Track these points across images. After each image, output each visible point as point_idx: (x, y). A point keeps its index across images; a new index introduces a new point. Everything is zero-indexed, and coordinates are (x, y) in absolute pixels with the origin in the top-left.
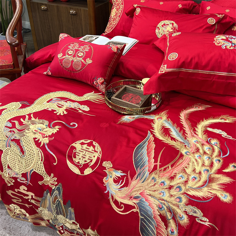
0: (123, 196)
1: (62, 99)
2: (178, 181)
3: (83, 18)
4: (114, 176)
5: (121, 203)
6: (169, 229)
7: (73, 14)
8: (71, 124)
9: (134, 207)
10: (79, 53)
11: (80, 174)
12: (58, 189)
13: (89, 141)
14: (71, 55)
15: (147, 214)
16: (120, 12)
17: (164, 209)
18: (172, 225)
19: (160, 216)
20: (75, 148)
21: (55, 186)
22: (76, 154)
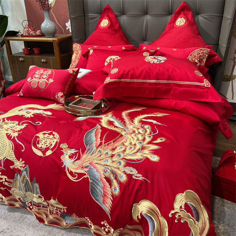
0: (77, 167)
1: (30, 108)
2: (119, 151)
3: (51, 65)
4: (69, 154)
5: (75, 173)
6: (113, 188)
7: (43, 63)
8: (36, 123)
9: (85, 174)
10: (43, 76)
11: (42, 156)
12: (26, 170)
13: (50, 132)
14: (37, 78)
15: (95, 178)
16: (79, 55)
17: (108, 172)
18: (115, 183)
19: (106, 178)
20: (38, 137)
21: (23, 167)
22: (40, 141)
